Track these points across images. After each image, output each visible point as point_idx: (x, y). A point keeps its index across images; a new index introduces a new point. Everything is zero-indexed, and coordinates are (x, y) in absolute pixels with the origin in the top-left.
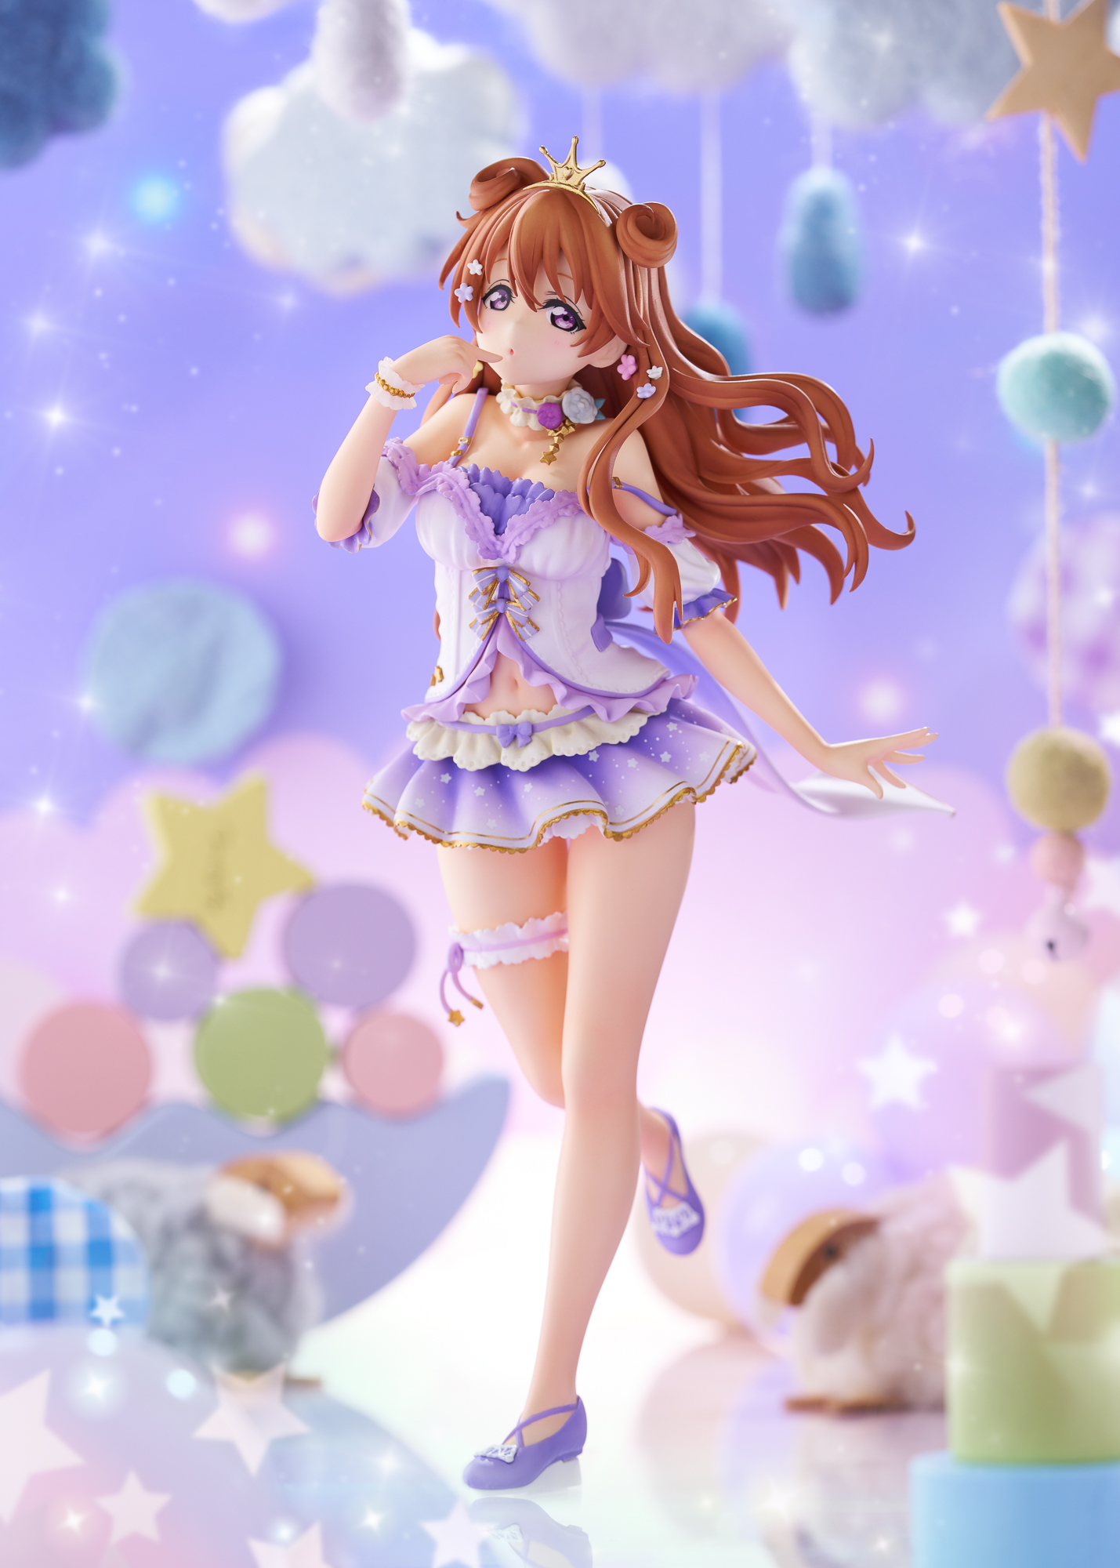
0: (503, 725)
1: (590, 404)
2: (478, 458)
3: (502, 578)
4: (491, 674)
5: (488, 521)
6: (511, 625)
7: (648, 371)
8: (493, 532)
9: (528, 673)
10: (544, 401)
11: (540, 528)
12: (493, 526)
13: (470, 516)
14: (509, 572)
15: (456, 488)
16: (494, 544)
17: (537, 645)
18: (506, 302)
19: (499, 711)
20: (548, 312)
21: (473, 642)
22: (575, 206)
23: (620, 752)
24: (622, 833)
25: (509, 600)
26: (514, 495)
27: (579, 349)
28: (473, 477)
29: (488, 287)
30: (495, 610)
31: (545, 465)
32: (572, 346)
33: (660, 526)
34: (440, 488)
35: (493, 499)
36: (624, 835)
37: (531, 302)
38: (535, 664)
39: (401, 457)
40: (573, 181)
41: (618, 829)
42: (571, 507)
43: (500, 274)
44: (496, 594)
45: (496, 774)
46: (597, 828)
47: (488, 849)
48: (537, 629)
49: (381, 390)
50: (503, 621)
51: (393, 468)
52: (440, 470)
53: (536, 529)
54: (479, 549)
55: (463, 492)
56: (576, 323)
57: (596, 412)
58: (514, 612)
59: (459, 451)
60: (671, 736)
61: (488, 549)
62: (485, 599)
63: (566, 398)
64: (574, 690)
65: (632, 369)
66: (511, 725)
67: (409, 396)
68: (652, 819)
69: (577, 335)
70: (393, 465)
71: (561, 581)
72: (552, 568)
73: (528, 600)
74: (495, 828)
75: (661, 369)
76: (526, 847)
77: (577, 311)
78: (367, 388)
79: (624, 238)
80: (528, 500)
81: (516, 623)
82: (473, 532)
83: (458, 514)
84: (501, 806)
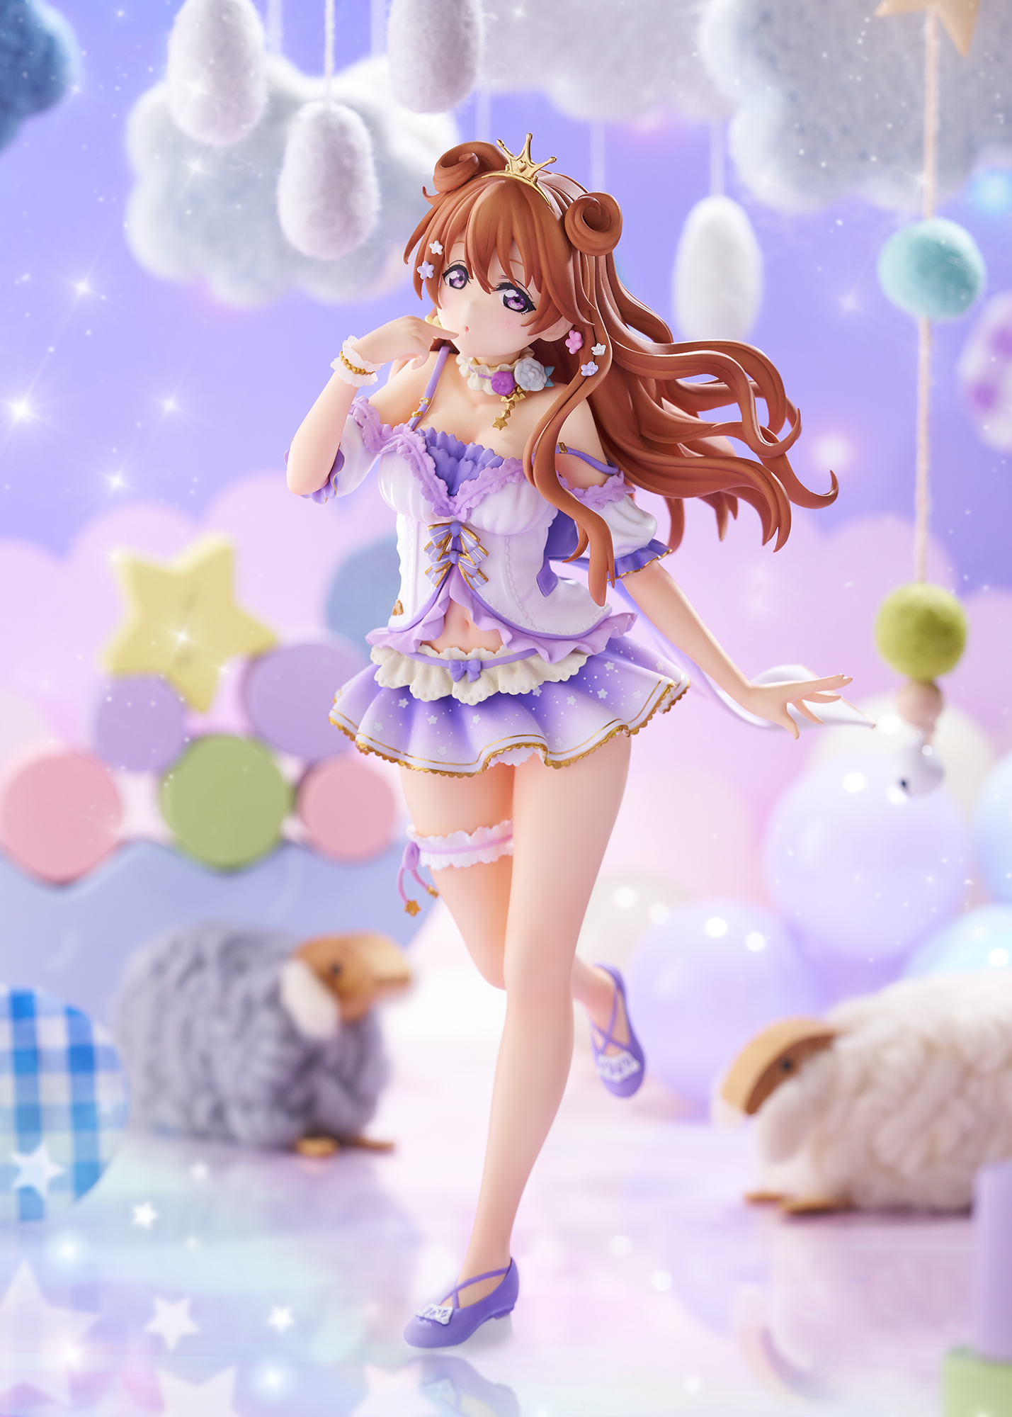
0: (455, 660)
1: (540, 373)
2: (435, 422)
3: (454, 533)
4: (445, 615)
5: (442, 484)
6: (463, 575)
8: (446, 494)
9: (477, 618)
10: (498, 368)
11: (488, 493)
12: (446, 488)
13: (426, 479)
14: (462, 528)
15: (414, 451)
16: (447, 504)
17: (486, 593)
18: (463, 282)
19: (452, 647)
20: (501, 294)
21: (428, 587)
22: (528, 198)
23: (560, 690)
24: (561, 761)
25: (461, 553)
26: (467, 460)
27: (529, 328)
28: (430, 442)
29: (447, 268)
30: (449, 561)
31: (498, 429)
32: (522, 326)
33: (602, 486)
34: (400, 449)
35: (448, 463)
36: (562, 763)
37: (486, 286)
38: (482, 610)
39: (365, 417)
40: (529, 173)
41: (558, 758)
42: (517, 474)
43: (458, 255)
44: (449, 546)
45: (448, 704)
46: (538, 756)
47: (439, 774)
48: (486, 579)
49: (345, 368)
50: (455, 570)
51: (358, 427)
52: (400, 432)
53: (485, 495)
54: (433, 508)
55: (420, 456)
56: (527, 305)
57: (545, 380)
58: (466, 564)
59: (419, 413)
60: (608, 674)
61: (441, 508)
62: (440, 552)
63: (518, 367)
64: (518, 633)
65: (578, 345)
66: (463, 661)
67: (370, 374)
68: (588, 752)
69: (527, 316)
70: (358, 424)
71: (508, 537)
72: (500, 528)
73: (478, 554)
74: (446, 755)
75: (604, 346)
76: (473, 771)
77: (528, 294)
78: (332, 365)
79: (571, 230)
80: (479, 465)
81: (467, 574)
82: (428, 493)
83: (414, 476)
84: (451, 733)
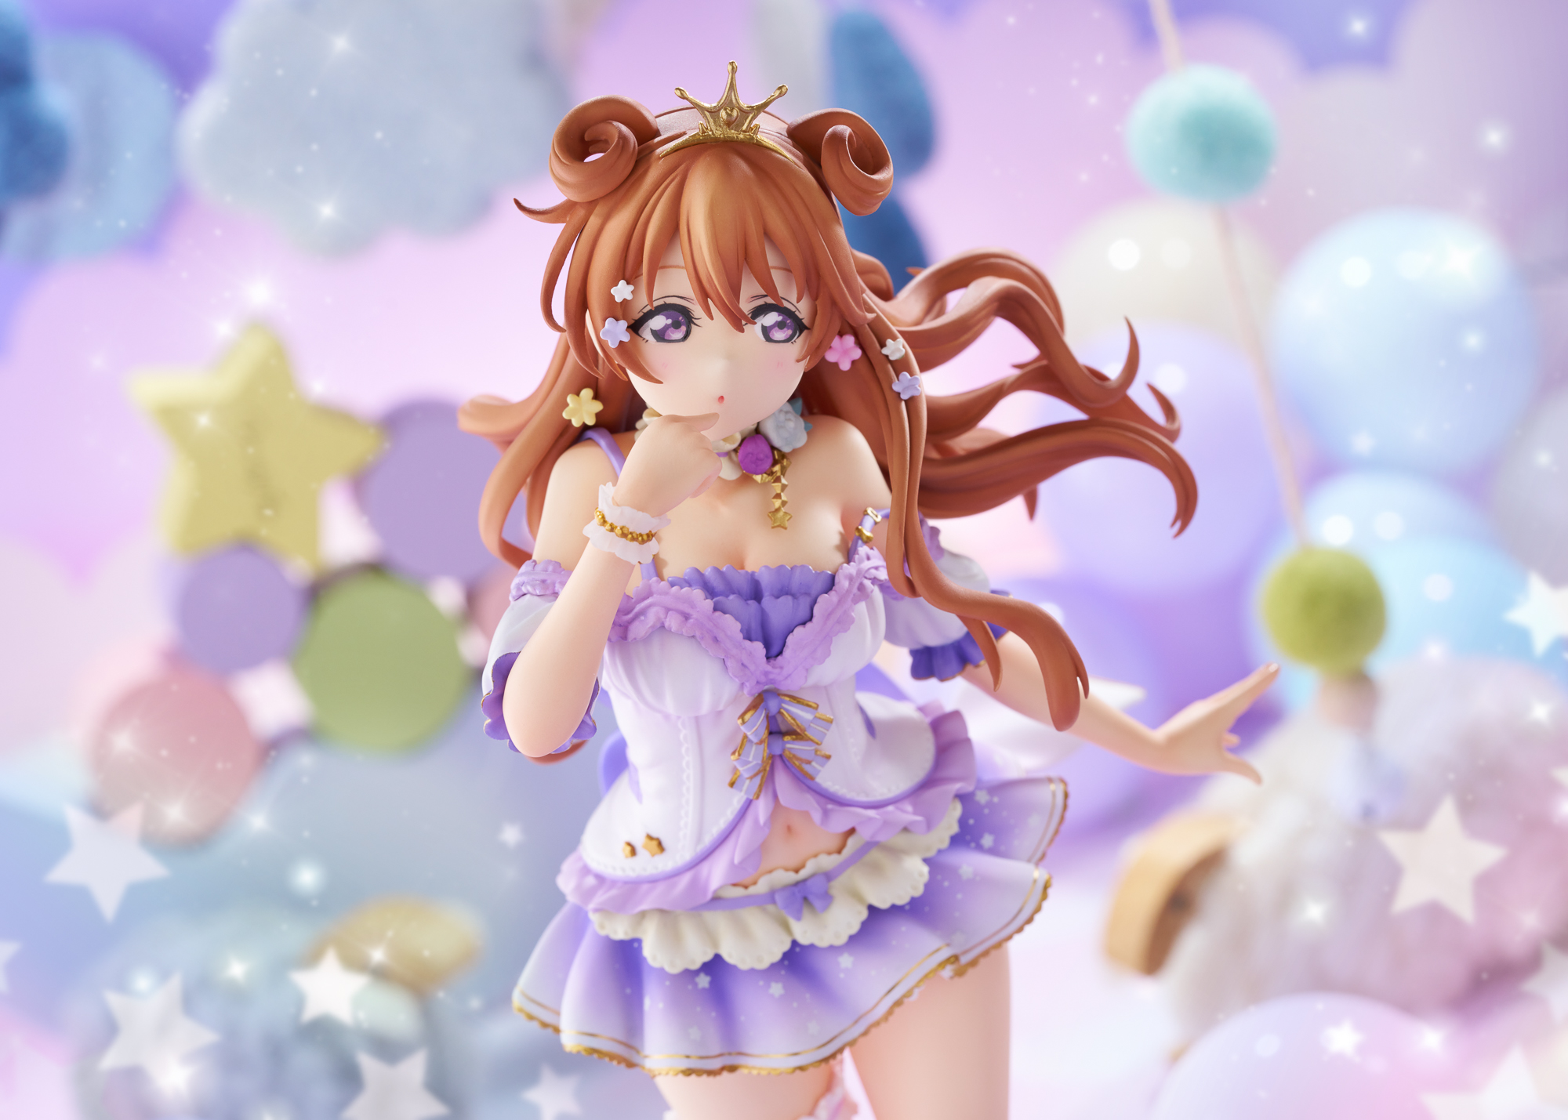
0: (780, 888)
3: (773, 710)
5: (759, 648)
7: (885, 351)
8: (767, 660)
12: (764, 651)
14: (781, 697)
15: (695, 615)
17: (828, 778)
18: (684, 328)
19: (770, 872)
20: (757, 326)
25: (787, 734)
26: (770, 597)
30: (769, 754)
37: (738, 321)
40: (742, 124)
45: (794, 958)
48: (826, 758)
50: (777, 762)
55: (710, 621)
56: (800, 327)
57: (809, 426)
60: (986, 811)
65: (856, 355)
66: (796, 885)
69: (800, 343)
73: (818, 727)
77: (793, 309)
81: (799, 760)
84: (808, 996)
